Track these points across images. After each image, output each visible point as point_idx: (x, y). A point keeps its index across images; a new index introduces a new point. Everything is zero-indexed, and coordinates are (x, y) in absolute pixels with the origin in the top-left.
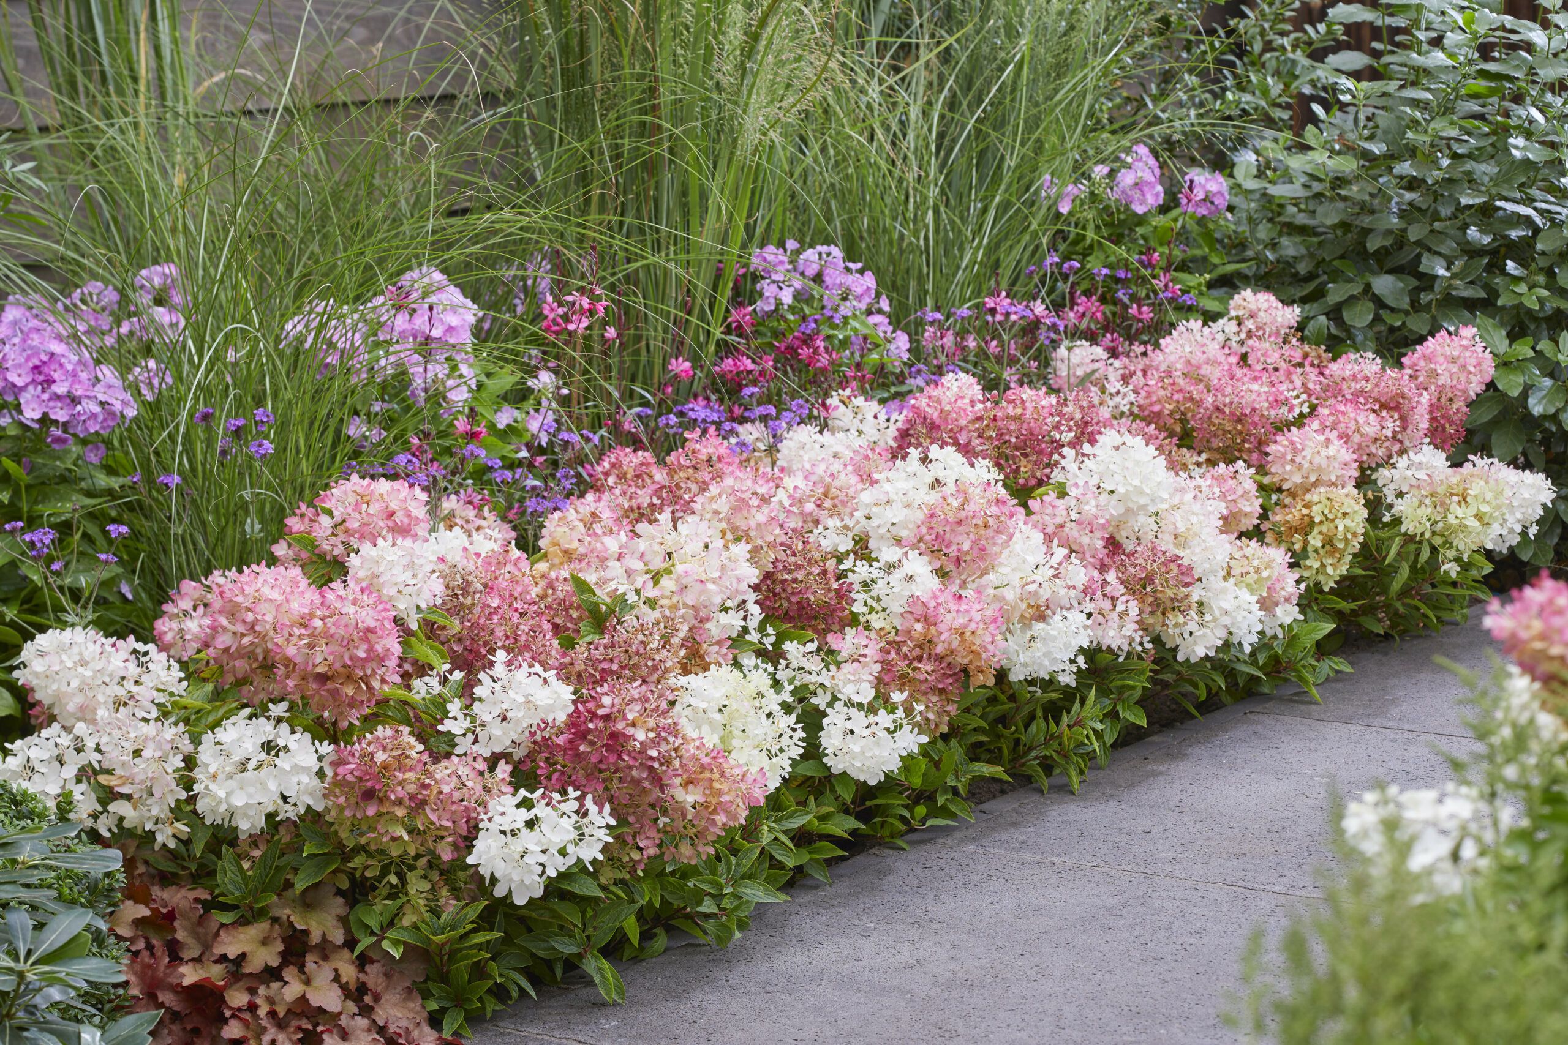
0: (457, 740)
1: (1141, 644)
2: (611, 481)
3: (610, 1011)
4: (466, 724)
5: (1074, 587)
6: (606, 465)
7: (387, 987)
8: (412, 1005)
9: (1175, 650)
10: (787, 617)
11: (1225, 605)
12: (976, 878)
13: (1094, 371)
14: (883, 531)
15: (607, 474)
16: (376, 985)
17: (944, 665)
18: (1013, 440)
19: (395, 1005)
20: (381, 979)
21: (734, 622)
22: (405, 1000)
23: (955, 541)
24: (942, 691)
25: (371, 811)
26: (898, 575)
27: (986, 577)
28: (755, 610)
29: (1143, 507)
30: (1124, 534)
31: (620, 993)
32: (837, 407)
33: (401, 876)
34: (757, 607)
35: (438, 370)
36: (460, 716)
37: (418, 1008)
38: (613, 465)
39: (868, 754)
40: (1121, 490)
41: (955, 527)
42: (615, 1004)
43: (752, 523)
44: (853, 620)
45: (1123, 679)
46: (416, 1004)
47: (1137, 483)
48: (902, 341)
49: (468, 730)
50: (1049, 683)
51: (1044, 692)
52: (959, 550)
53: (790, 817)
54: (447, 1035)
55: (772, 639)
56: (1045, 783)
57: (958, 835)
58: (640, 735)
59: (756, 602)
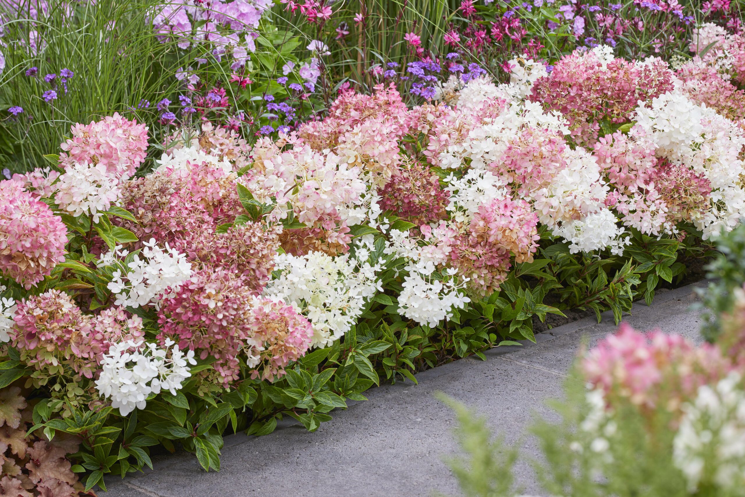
0: (117, 296)
1: (671, 230)
2: (338, 113)
3: (208, 476)
4: (122, 286)
5: (597, 200)
6: (337, 102)
7: (47, 457)
8: (62, 469)
9: (701, 233)
10: (396, 213)
11: (736, 206)
12: (510, 387)
13: (715, 42)
14: (479, 156)
15: (337, 108)
16: (40, 455)
17: (494, 250)
18: (609, 93)
19: (51, 469)
20: (43, 452)
21: (359, 216)
22: (58, 466)
23: (524, 165)
24: (492, 266)
25: (32, 346)
26: (474, 188)
27: (541, 190)
28: (376, 209)
29: (683, 141)
30: (674, 156)
31: (216, 463)
32: (514, 66)
33: (63, 386)
34: (378, 206)
35: (234, 40)
36: (120, 281)
37: (67, 472)
38: (341, 102)
39: (424, 310)
40: (667, 130)
41: (523, 156)
42: (211, 471)
43: (376, 152)
44: (447, 216)
45: (660, 251)
46: (66, 468)
47: (677, 126)
48: (580, 23)
49: (123, 291)
50: (606, 253)
51: (602, 258)
52: (525, 172)
53: (374, 346)
54: (87, 490)
55: (387, 226)
56: (599, 316)
57: (522, 352)
58: (212, 305)
59: (378, 203)
